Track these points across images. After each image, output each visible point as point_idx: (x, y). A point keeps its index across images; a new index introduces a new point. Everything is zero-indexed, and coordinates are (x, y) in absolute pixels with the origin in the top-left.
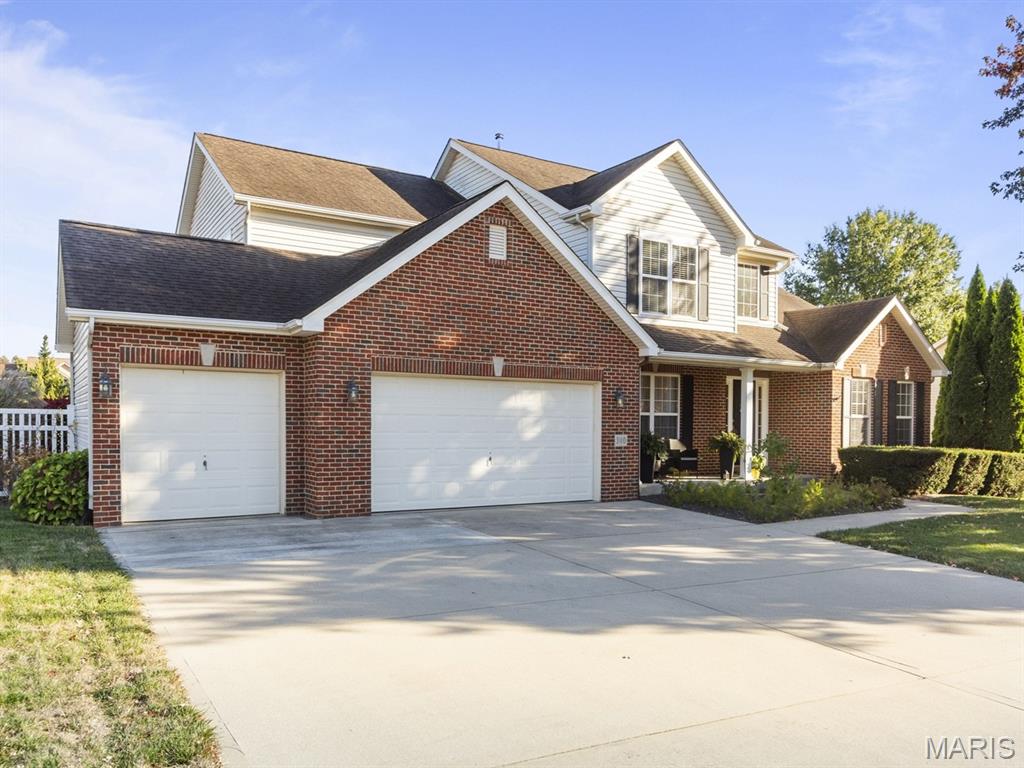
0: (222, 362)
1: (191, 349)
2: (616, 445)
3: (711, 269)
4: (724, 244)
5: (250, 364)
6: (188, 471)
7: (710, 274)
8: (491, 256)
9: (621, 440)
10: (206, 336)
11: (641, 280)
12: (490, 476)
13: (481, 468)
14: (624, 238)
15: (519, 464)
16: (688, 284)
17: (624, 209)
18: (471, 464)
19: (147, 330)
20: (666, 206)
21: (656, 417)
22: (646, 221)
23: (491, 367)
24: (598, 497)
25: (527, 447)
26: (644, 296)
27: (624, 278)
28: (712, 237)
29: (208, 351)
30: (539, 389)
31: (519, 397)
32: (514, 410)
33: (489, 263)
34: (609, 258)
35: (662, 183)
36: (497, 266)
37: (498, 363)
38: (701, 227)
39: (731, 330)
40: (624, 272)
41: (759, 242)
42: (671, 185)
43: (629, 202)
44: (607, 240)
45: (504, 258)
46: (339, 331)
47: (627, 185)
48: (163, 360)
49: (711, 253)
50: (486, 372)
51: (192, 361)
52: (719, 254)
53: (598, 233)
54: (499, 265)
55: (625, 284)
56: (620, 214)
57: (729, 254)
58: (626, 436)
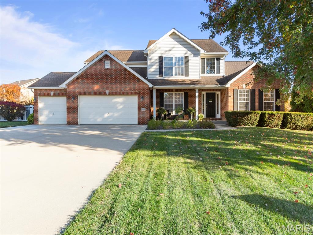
0: (54, 95)
1: (49, 93)
2: (142, 110)
3: (189, 61)
4: (195, 54)
5: (59, 95)
6: (51, 115)
7: (189, 63)
8: (106, 68)
9: (143, 109)
10: (52, 90)
11: (164, 67)
12: (109, 117)
13: (106, 115)
14: (158, 57)
15: (116, 115)
16: (181, 67)
17: (158, 50)
18: (104, 115)
19: (42, 90)
20: (173, 47)
21: (175, 104)
22: (166, 52)
23: (106, 93)
24: (137, 123)
25: (118, 111)
26: (165, 72)
27: (158, 68)
28: (190, 53)
29: (52, 93)
30: (121, 97)
31: (116, 99)
32: (115, 102)
33: (105, 69)
34: (153, 63)
35: (171, 41)
36: (107, 70)
37: (107, 92)
38: (186, 50)
39: (198, 78)
40: (158, 66)
41: (206, 51)
42: (174, 41)
43: (160, 48)
44: (153, 59)
45: (109, 68)
46: (71, 87)
47: (156, 44)
48: (45, 95)
49: (189, 57)
50: (104, 94)
51: (49, 95)
52: (193, 57)
53: (150, 57)
54: (107, 69)
55: (159, 69)
56: (157, 51)
57: (197, 56)
58: (145, 108)
